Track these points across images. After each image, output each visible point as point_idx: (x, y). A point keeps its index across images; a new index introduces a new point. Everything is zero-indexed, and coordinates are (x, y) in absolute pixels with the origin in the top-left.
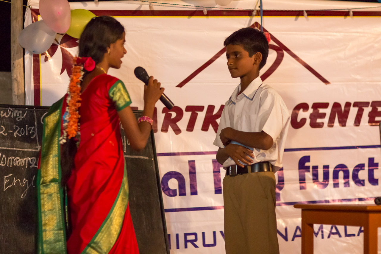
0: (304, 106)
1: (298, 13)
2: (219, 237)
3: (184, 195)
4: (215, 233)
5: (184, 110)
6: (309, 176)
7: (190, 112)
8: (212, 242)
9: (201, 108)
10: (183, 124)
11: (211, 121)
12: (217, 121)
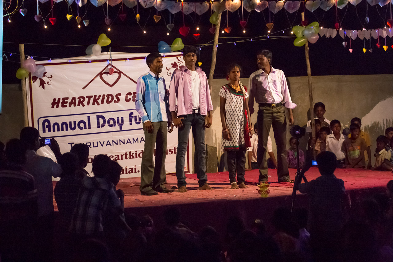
0: (130, 94)
1: (126, 59)
2: (99, 144)
3: (86, 129)
4: (97, 142)
5: (85, 98)
6: (133, 120)
7: (88, 98)
8: (96, 146)
9: (92, 97)
10: (85, 103)
11: (95, 101)
12: (98, 101)
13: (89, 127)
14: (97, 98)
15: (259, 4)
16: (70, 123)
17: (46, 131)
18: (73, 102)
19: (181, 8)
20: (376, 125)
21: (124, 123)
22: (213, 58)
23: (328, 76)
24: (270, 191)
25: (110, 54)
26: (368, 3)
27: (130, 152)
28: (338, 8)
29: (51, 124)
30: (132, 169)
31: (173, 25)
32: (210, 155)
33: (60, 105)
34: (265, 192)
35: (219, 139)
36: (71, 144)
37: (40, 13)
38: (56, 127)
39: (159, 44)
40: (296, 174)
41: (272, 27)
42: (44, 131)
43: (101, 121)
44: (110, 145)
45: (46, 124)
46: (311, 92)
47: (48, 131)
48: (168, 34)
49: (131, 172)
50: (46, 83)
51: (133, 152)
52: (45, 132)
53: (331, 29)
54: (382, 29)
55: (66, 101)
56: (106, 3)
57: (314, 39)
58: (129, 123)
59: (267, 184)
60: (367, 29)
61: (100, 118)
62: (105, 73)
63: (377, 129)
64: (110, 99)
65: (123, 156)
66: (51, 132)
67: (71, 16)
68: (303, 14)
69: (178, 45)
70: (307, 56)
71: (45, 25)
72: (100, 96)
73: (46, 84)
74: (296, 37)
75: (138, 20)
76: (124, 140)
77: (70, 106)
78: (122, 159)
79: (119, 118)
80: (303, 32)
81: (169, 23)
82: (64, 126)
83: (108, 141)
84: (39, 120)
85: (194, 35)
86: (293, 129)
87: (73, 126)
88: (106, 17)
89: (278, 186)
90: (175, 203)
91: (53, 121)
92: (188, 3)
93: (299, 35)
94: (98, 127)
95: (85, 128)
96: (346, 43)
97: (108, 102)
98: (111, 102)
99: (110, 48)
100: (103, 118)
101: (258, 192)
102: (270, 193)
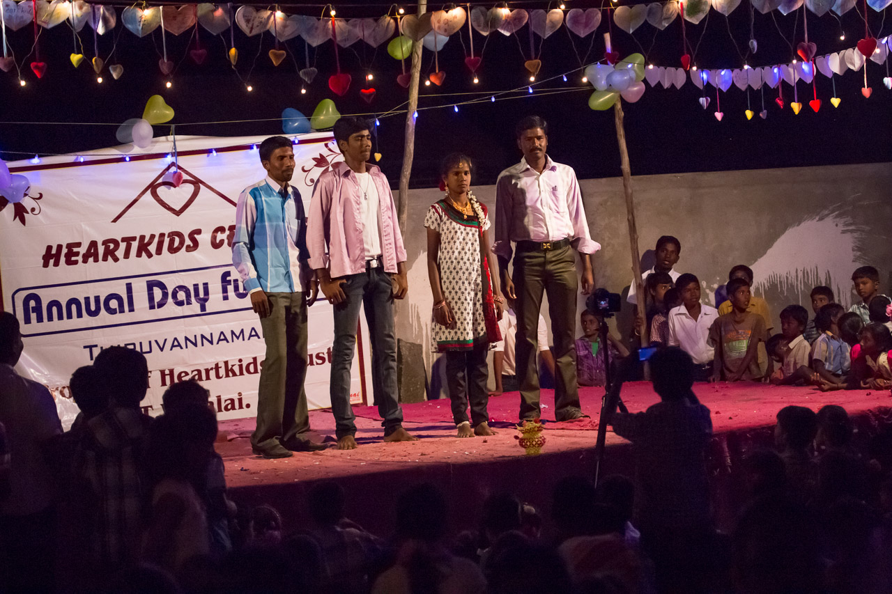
0: (221, 229)
2: (154, 345)
3: (124, 312)
4: (150, 342)
5: (120, 241)
6: (231, 288)
7: (125, 243)
8: (149, 350)
9: (134, 239)
10: (120, 253)
11: (143, 248)
12: (148, 248)
13: (131, 308)
14: (146, 241)
15: (508, 17)
16: (87, 299)
17: (32, 321)
18: (92, 252)
19: (331, 32)
20: (781, 282)
21: (210, 296)
22: (407, 143)
23: (669, 175)
24: (545, 439)
25: (173, 139)
26: (753, 7)
27: (226, 363)
28: (685, 20)
29: (43, 305)
30: (232, 400)
31: (314, 71)
32: (407, 362)
33: (63, 259)
34: (534, 443)
35: (426, 325)
36: (91, 347)
37: (9, 54)
38: (55, 309)
39: (283, 113)
40: (603, 399)
41: (537, 69)
42: (28, 321)
43: (158, 293)
44: (179, 348)
45: (32, 303)
46: (631, 211)
47: (36, 321)
48: (303, 91)
49: (229, 407)
50: (29, 211)
51: (233, 361)
52: (30, 323)
53: (673, 69)
54: (788, 65)
55: (75, 250)
56: (160, 26)
57: (635, 92)
58: (221, 295)
59: (538, 425)
60: (754, 66)
61: (154, 288)
62: (164, 183)
63: (782, 292)
64: (175, 242)
65: (211, 372)
66: (43, 322)
67: (80, 56)
68: (607, 36)
69: (325, 115)
70: (621, 132)
71: (22, 79)
72: (153, 236)
73: (28, 213)
74: (593, 90)
75: (233, 62)
76: (211, 334)
77: (85, 261)
78: (208, 378)
79: (197, 285)
80: (609, 77)
81: (305, 67)
82: (74, 307)
83: (176, 339)
84: (16, 296)
85: (363, 91)
86: (593, 297)
87: (93, 308)
88: (160, 58)
89: (562, 429)
90: (331, 475)
91: (46, 296)
92: (347, 21)
93: (602, 84)
94: (152, 307)
95: (122, 311)
96: (707, 100)
97: (172, 250)
98: (178, 249)
99: (173, 126)
100: (162, 286)
101: (520, 442)
102: (546, 444)
